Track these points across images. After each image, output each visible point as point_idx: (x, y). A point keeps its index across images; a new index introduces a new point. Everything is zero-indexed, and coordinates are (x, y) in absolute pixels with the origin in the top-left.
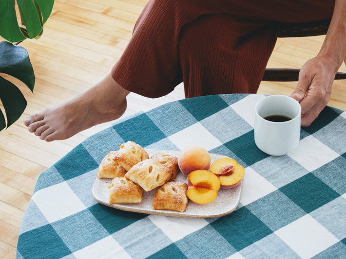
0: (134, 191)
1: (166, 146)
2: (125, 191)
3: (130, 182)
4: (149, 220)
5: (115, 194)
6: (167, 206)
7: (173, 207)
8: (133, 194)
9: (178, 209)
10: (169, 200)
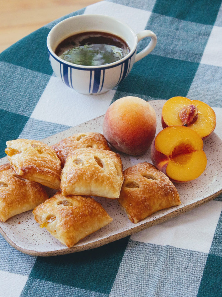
0: (95, 208)
1: (42, 130)
2: (84, 215)
3: (79, 198)
4: (137, 243)
5: (72, 229)
6: (157, 207)
7: (164, 204)
8: (98, 214)
9: (174, 203)
10: (154, 195)
